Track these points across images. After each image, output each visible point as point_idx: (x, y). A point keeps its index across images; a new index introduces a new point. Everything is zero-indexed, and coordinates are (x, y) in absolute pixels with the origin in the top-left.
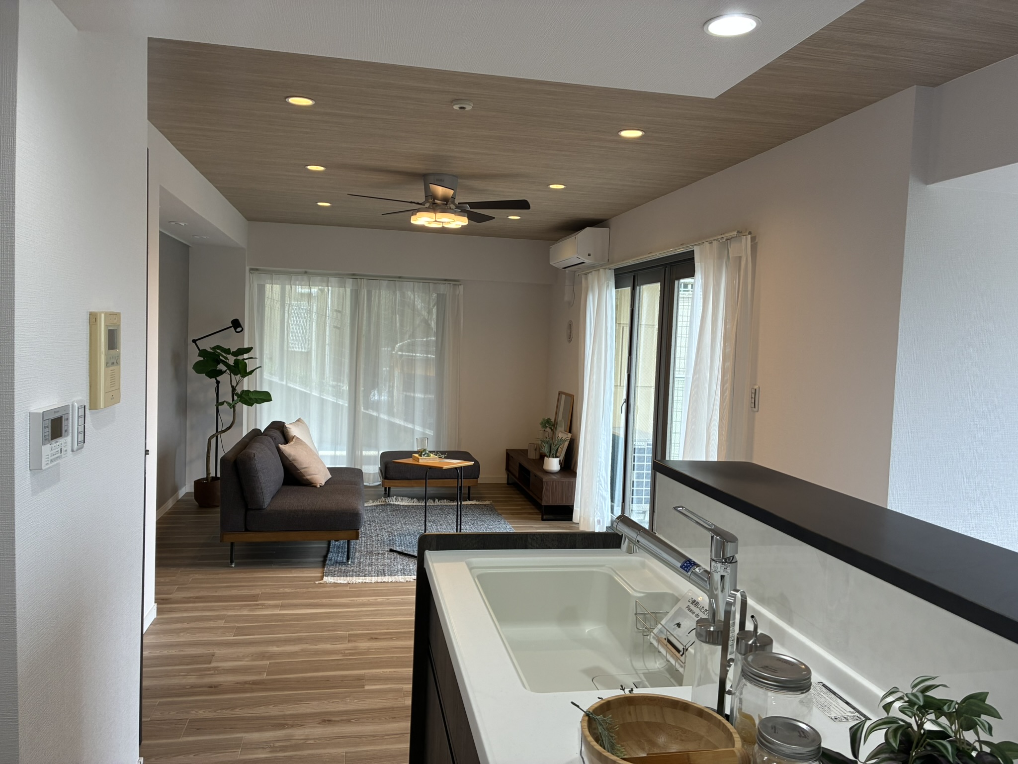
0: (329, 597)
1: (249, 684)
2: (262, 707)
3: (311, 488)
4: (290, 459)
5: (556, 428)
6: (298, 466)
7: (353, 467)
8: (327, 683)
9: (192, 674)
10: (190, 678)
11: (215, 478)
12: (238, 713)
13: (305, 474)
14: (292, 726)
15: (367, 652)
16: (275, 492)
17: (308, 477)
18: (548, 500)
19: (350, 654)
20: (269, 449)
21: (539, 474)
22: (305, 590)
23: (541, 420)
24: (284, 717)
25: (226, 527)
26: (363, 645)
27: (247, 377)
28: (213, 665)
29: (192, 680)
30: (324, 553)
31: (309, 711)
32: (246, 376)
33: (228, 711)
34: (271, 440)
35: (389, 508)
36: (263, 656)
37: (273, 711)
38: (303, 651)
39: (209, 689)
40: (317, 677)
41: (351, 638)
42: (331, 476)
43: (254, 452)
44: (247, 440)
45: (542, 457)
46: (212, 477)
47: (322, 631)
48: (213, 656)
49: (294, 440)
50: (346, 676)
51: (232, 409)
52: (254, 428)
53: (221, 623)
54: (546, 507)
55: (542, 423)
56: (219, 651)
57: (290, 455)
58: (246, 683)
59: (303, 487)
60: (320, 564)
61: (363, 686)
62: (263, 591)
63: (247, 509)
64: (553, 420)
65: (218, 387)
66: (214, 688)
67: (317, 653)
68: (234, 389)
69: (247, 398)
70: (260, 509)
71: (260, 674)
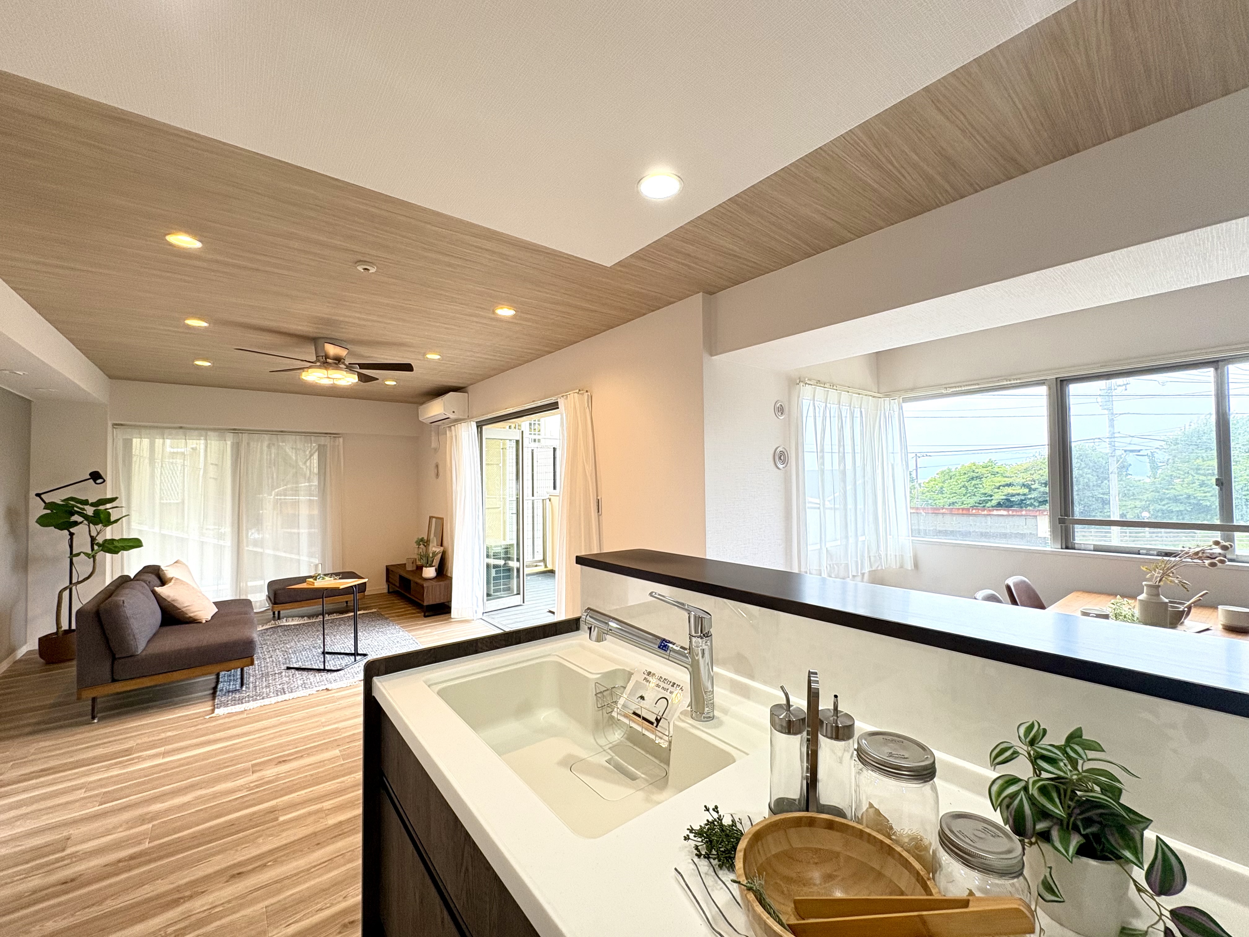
0: (224, 730)
1: (125, 860)
2: (146, 886)
3: (195, 625)
4: (169, 600)
5: (429, 545)
6: (179, 606)
7: (238, 598)
8: (232, 828)
9: (34, 873)
10: (30, 881)
11: (70, 631)
12: (110, 905)
13: (188, 612)
14: (191, 897)
15: (277, 778)
16: (151, 635)
17: (192, 615)
18: (429, 600)
19: (257, 786)
20: (143, 594)
21: (419, 581)
22: (193, 729)
23: (416, 540)
24: (178, 889)
25: (83, 682)
26: (270, 772)
27: (110, 527)
28: (68, 851)
29: (35, 882)
30: (213, 685)
31: (210, 870)
32: (109, 525)
33: (95, 908)
34: (145, 585)
35: (279, 629)
36: (142, 820)
37: (162, 886)
38: (197, 798)
39: (63, 886)
40: (218, 825)
41: (255, 769)
42: (217, 610)
43: (122, 599)
44: (112, 588)
45: (420, 568)
46: (65, 630)
47: (219, 769)
48: (68, 839)
49: (173, 581)
50: (254, 813)
51: (92, 559)
52: (120, 575)
53: (81, 794)
54: (428, 606)
55: (416, 542)
56: (77, 831)
57: (169, 597)
58: (120, 861)
59: (184, 626)
60: (210, 698)
61: (276, 819)
62: (139, 741)
63: (114, 659)
64: (426, 538)
65: (71, 540)
66: (70, 884)
67: (215, 796)
68: (93, 539)
69: (110, 546)
70: (131, 656)
71: (140, 844)
